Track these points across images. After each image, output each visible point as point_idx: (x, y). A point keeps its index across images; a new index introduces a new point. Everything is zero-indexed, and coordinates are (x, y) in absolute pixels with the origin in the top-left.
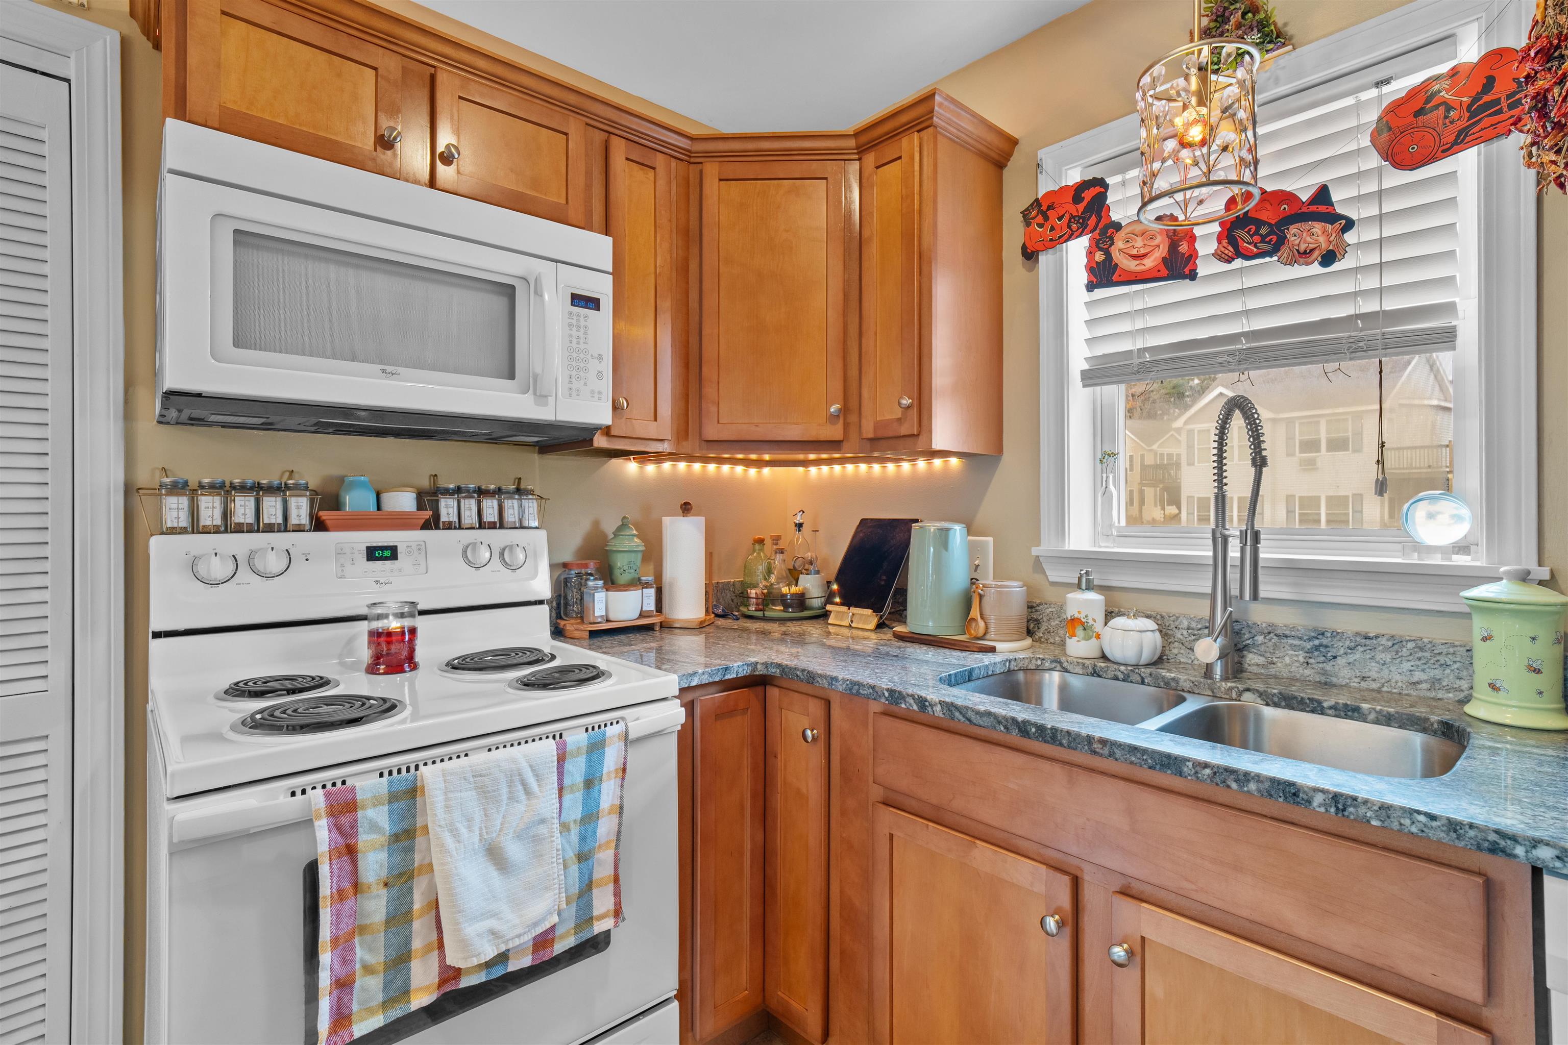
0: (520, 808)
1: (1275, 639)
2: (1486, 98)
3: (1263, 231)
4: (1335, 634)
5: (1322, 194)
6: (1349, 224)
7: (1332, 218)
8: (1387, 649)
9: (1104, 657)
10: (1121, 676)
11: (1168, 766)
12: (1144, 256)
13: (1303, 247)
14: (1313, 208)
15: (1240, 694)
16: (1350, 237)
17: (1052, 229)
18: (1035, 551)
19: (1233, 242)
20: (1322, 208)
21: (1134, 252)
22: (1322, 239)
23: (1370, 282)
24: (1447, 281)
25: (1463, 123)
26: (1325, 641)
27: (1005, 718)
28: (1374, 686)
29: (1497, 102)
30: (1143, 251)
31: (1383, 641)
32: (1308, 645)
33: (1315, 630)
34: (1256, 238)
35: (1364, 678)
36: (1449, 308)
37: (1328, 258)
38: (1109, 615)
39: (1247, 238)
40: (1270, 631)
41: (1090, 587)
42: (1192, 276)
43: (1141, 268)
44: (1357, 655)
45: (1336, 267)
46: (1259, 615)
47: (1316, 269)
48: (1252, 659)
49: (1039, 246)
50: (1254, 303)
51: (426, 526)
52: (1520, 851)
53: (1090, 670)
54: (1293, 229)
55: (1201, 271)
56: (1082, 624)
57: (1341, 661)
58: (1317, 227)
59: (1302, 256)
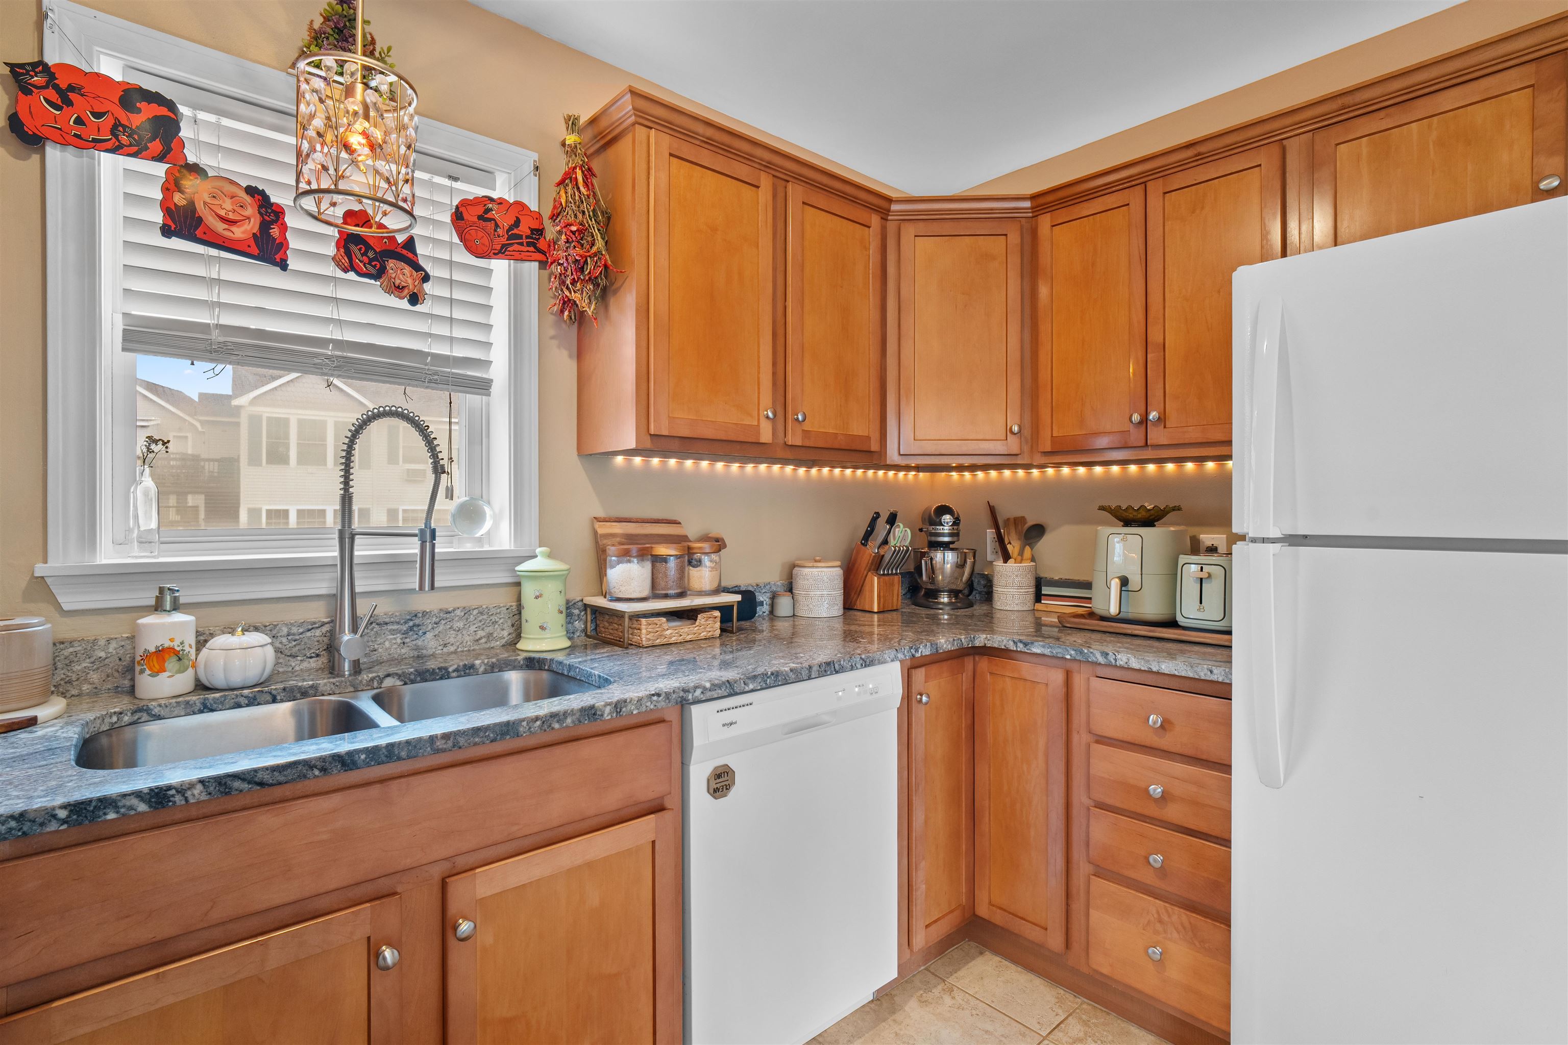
1: (377, 628)
2: (515, 231)
3: (371, 254)
4: (425, 614)
5: (410, 243)
6: (426, 278)
7: (416, 266)
8: (461, 618)
9: (201, 687)
11: (507, 733)
12: (233, 222)
13: (397, 282)
14: (404, 252)
16: (427, 287)
17: (79, 121)
18: (40, 570)
19: (348, 254)
20: (410, 255)
21: (222, 213)
22: (410, 281)
25: (504, 240)
26: (417, 621)
28: (452, 649)
29: (520, 237)
30: (231, 216)
31: (458, 612)
32: (404, 628)
33: (409, 613)
34: (365, 259)
35: (445, 645)
36: (487, 365)
37: (414, 299)
39: (359, 256)
41: (176, 607)
42: (284, 266)
43: (228, 234)
44: (441, 627)
45: (418, 308)
47: (404, 304)
49: (45, 131)
54: (391, 264)
56: (176, 653)
57: (429, 635)
58: (407, 270)
59: (397, 289)
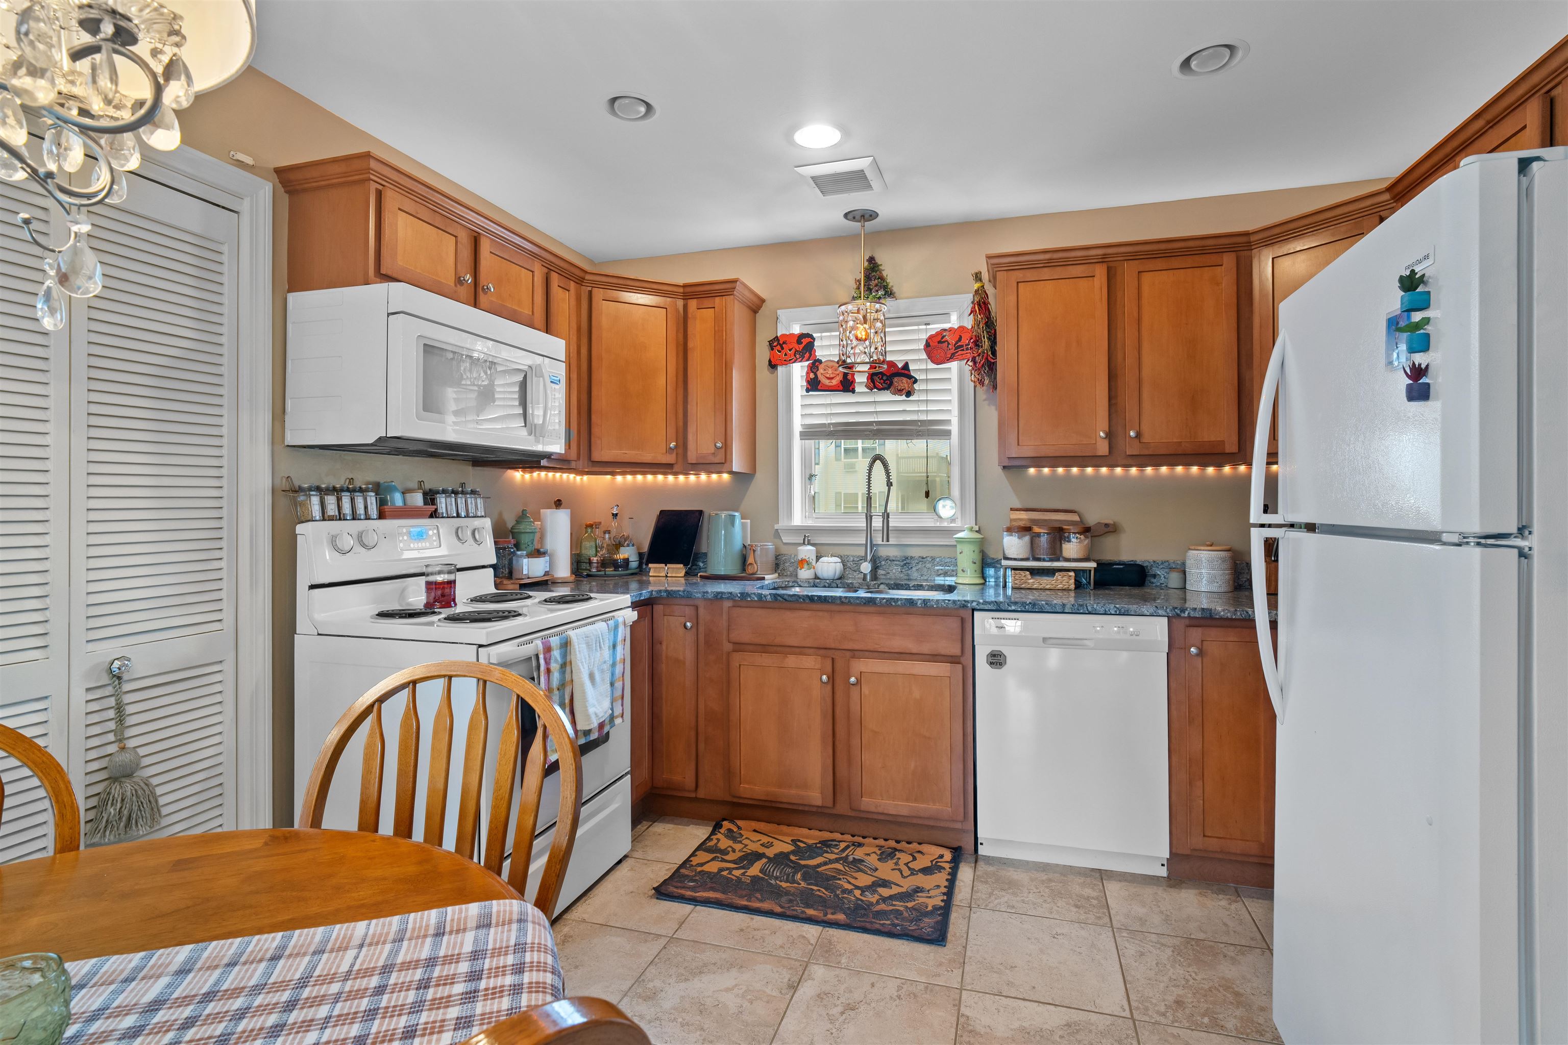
0: (598, 654)
1: (889, 562)
2: (959, 344)
3: (885, 378)
4: (912, 558)
5: (906, 366)
6: (916, 381)
7: (910, 377)
8: (930, 562)
9: (816, 577)
10: (827, 585)
11: (871, 602)
12: (832, 378)
13: (899, 388)
14: (903, 371)
15: (879, 586)
16: (916, 386)
17: (786, 355)
18: (776, 527)
19: (873, 381)
20: (906, 372)
21: (828, 376)
22: (906, 385)
23: (923, 407)
24: (949, 411)
25: (952, 351)
26: (908, 561)
27: (803, 596)
28: (926, 578)
29: (962, 346)
30: (832, 376)
31: (928, 559)
32: (902, 564)
33: (904, 557)
34: (882, 381)
35: (922, 575)
36: (948, 422)
37: (909, 394)
38: (818, 558)
39: (878, 380)
40: (887, 559)
41: (809, 544)
42: (853, 391)
43: (831, 384)
44: (920, 566)
45: (911, 398)
46: (884, 552)
47: (904, 397)
48: (880, 572)
49: (778, 362)
50: (880, 408)
51: (431, 516)
52: (969, 605)
53: (812, 584)
54: (896, 379)
55: (857, 389)
56: (807, 562)
57: (914, 569)
58: (905, 380)
59: (899, 392)
